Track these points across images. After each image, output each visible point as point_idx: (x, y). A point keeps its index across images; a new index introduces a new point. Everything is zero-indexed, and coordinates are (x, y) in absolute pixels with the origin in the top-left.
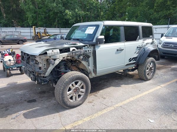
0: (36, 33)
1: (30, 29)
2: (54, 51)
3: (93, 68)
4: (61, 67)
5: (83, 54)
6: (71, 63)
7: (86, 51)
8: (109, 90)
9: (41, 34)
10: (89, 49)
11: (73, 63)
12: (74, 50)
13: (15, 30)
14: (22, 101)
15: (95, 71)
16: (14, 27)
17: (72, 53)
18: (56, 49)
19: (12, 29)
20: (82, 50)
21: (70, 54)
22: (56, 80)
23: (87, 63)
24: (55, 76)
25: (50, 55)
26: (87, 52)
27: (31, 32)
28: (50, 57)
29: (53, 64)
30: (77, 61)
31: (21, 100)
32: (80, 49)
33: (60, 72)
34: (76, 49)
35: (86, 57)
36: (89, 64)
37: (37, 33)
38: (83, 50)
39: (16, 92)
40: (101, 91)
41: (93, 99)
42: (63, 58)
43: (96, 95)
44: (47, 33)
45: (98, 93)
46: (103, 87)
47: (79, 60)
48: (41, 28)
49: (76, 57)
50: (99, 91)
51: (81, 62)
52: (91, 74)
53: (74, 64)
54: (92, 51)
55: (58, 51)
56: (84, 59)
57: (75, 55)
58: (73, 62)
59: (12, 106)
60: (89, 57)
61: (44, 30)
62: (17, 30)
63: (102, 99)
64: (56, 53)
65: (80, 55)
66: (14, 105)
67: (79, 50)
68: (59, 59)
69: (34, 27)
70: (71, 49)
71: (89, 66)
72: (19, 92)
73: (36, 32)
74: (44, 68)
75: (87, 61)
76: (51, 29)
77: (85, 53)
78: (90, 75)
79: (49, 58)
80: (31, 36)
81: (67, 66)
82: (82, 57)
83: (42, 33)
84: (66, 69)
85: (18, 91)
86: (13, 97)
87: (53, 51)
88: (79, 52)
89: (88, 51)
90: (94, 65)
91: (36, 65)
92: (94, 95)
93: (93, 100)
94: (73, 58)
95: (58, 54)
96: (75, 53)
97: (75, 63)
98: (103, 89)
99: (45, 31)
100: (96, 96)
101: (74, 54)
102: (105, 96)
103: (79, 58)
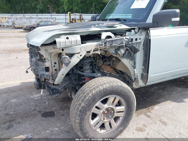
0: (71, 20)
1: (66, 15)
2: (70, 39)
3: (141, 71)
4: (84, 68)
5: (126, 46)
6: (102, 60)
7: (132, 39)
8: (171, 107)
9: (76, 20)
10: (137, 36)
11: (105, 61)
12: (109, 37)
13: (50, 16)
14: (35, 112)
15: (145, 76)
16: (50, 13)
17: (105, 43)
18: (75, 35)
19: (48, 15)
20: (124, 38)
21: (100, 45)
22: (77, 88)
23: (132, 62)
24: (74, 82)
25: (63, 46)
26: (134, 41)
27: (66, 19)
28: (63, 50)
29: (67, 65)
30: (114, 59)
31: (35, 110)
32: (121, 35)
33: (83, 76)
34: (112, 35)
35: (131, 51)
36: (135, 64)
37: (73, 19)
38: (127, 37)
39: (32, 95)
40: (156, 107)
41: (144, 123)
42: (87, 52)
43: (149, 114)
44: (83, 20)
45: (152, 111)
46: (158, 98)
47: (118, 56)
48: (77, 14)
49: (112, 51)
50: (152, 106)
51: (119, 60)
52: (138, 82)
53: (108, 63)
54: (142, 41)
55: (78, 38)
56: (126, 54)
57: (111, 47)
58: (106, 58)
59: (19, 120)
60: (136, 51)
61: (80, 16)
62: (53, 16)
63: (161, 124)
64: (74, 41)
65: (119, 48)
66: (22, 118)
67: (119, 37)
68: (80, 54)
69: (69, 13)
70: (104, 35)
71: (134, 68)
72: (35, 96)
73: (71, 18)
74: (54, 68)
75: (132, 60)
76: (87, 15)
77: (130, 43)
78: (134, 83)
79: (61, 51)
80: (66, 23)
81: (95, 65)
82: (122, 51)
83: (78, 20)
84: (93, 72)
85: (35, 94)
86: (25, 103)
87: (67, 38)
88: (119, 42)
89: (136, 39)
90: (144, 65)
91: (40, 63)
92: (145, 115)
93: (144, 126)
94: (106, 52)
95: (77, 45)
96: (111, 43)
97: (109, 61)
98: (159, 103)
99: (80, 18)
100: (149, 117)
101: (108, 45)
102: (164, 119)
103: (117, 53)
